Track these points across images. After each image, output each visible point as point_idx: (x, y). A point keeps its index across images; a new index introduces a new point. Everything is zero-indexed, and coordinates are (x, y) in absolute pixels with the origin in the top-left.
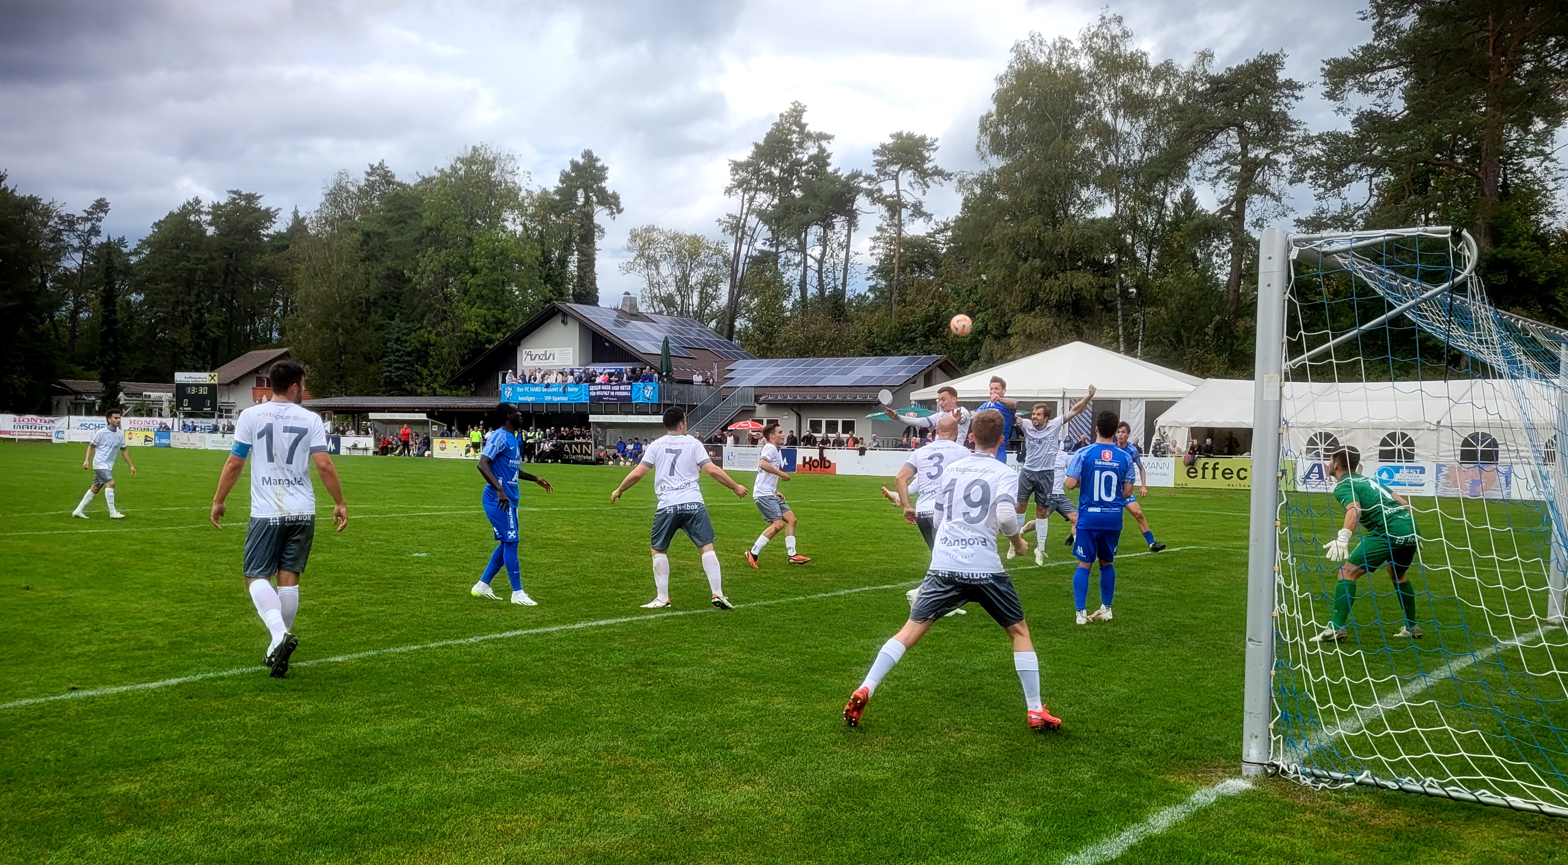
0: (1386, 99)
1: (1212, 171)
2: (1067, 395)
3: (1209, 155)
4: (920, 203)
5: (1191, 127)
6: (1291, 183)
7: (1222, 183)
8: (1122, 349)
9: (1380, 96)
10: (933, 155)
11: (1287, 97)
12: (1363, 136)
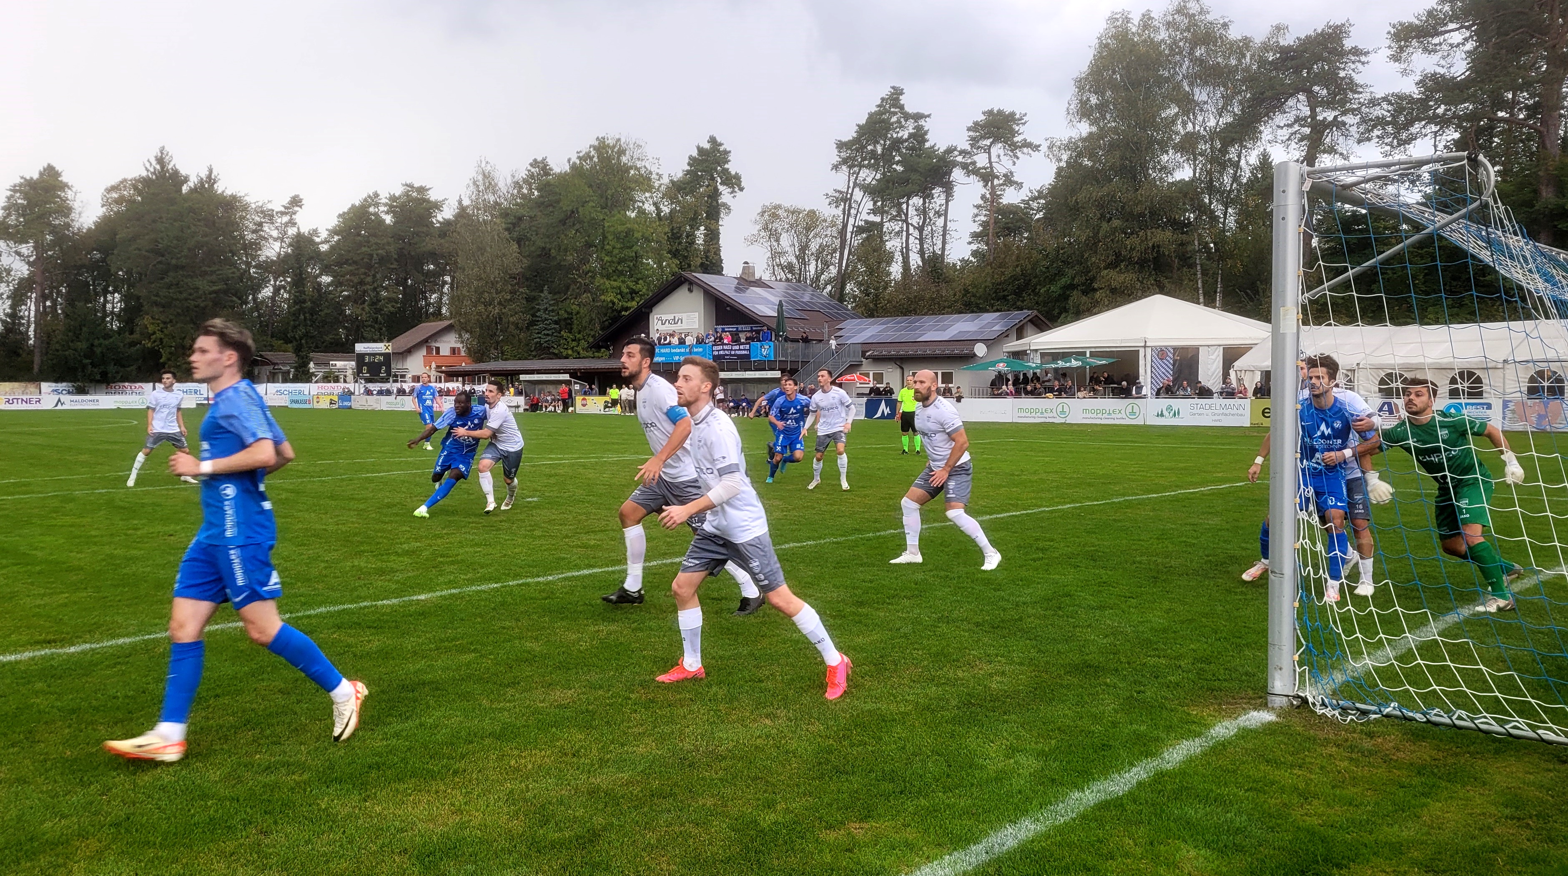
0: (1449, 60)
1: (1285, 133)
2: (1148, 344)
3: (1280, 119)
4: (1011, 173)
5: (1262, 94)
6: (1359, 142)
7: (1293, 145)
8: (1201, 300)
9: (1444, 58)
10: (1022, 129)
11: (1353, 62)
12: (1427, 96)
